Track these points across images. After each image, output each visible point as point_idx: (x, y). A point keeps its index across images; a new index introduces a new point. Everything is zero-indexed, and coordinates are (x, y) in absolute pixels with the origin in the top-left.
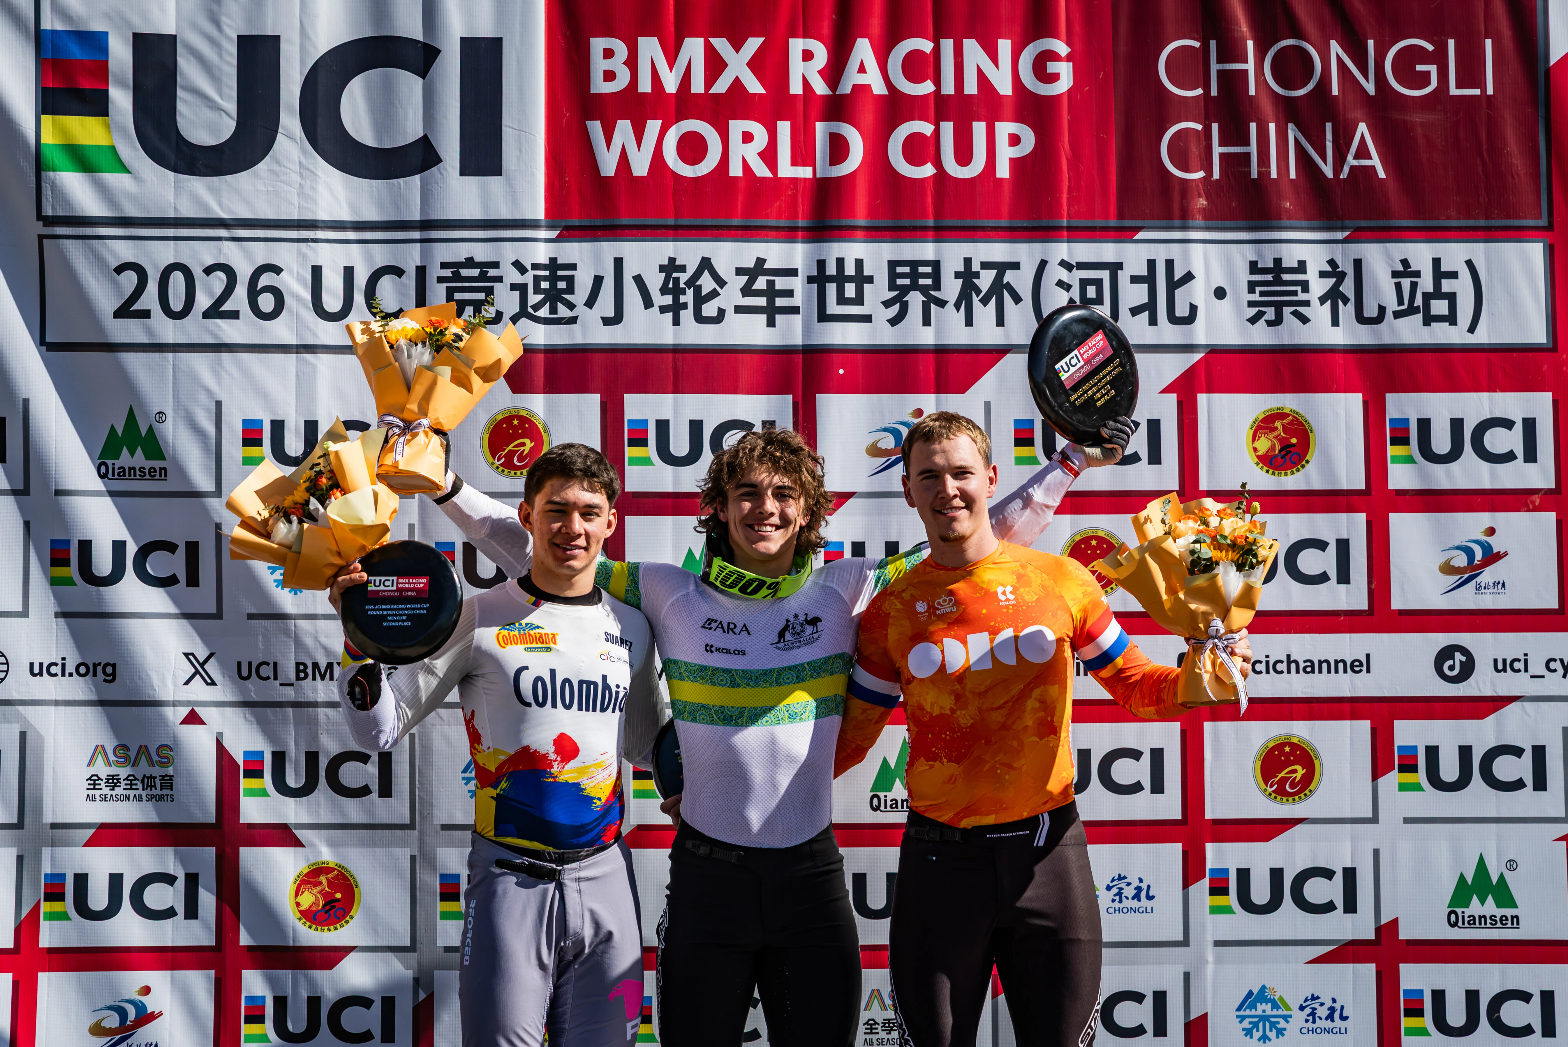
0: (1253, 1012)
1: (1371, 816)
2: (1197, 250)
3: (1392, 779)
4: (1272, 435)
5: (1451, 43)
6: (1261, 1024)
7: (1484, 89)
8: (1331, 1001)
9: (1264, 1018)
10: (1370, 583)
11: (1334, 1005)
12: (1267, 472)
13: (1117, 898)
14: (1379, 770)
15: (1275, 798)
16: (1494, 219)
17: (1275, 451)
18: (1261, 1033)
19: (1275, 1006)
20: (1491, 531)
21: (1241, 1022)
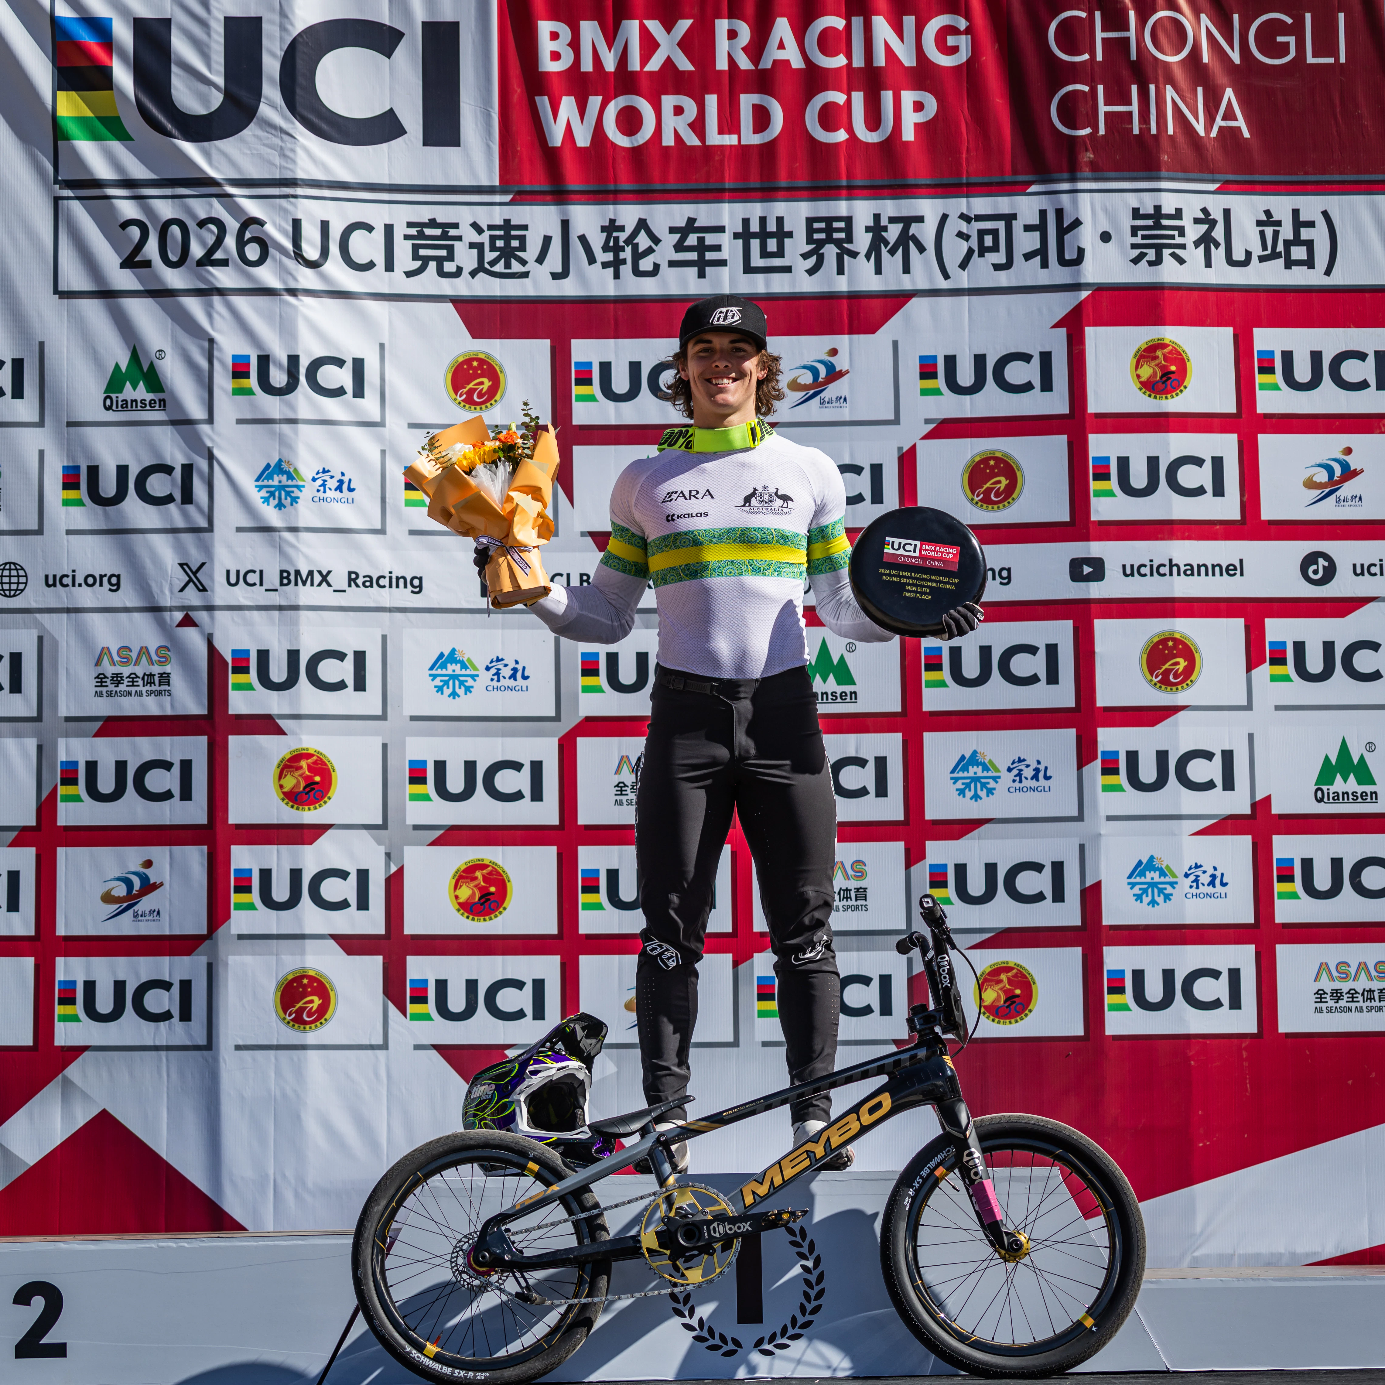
0: (1143, 880)
1: (1246, 704)
2: (1084, 198)
3: (1264, 671)
4: (1153, 363)
5: (1308, 16)
6: (1150, 891)
7: (1337, 58)
8: (1213, 869)
9: (1153, 885)
10: (1242, 496)
11: (1215, 873)
12: (1150, 396)
13: (1018, 778)
14: (1253, 662)
15: (1160, 687)
16: (1347, 174)
17: (1156, 377)
18: (1150, 898)
19: (1163, 874)
20: (1348, 451)
21: (1131, 888)
